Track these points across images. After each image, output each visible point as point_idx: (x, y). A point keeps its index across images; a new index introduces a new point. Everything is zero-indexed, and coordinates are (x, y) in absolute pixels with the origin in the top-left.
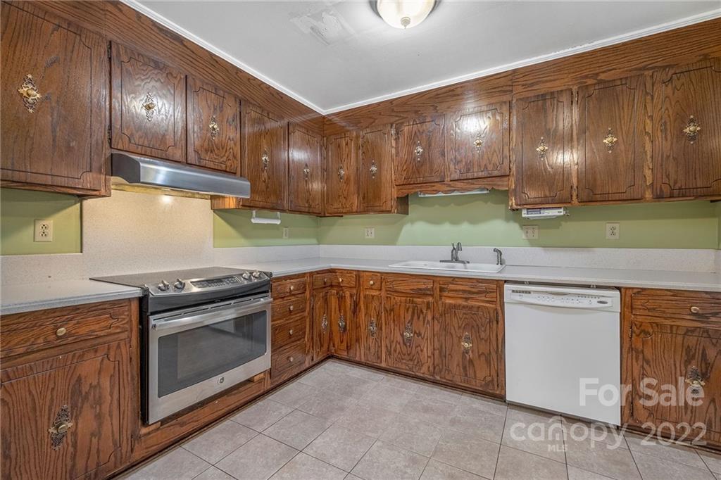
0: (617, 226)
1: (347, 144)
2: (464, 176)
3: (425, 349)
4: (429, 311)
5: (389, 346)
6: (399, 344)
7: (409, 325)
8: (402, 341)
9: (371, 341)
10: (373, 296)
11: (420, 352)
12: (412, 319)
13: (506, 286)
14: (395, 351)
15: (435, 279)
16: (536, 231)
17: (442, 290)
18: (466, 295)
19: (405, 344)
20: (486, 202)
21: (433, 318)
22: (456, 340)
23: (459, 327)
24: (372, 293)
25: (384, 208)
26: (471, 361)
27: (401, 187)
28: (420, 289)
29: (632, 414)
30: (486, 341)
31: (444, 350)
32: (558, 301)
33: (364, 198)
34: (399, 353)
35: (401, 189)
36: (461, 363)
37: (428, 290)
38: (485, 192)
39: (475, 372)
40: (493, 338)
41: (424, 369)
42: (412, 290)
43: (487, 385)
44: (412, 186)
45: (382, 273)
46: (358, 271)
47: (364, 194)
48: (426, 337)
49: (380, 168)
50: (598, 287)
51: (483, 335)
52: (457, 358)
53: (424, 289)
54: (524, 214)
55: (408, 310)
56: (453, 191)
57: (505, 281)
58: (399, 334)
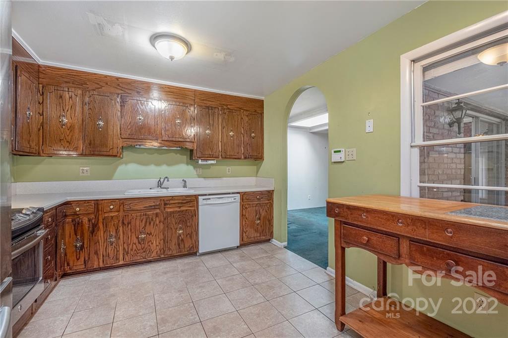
0: (230, 168)
1: (71, 98)
2: (171, 139)
3: (155, 242)
4: (157, 219)
5: (126, 248)
6: (135, 244)
7: (143, 230)
8: (137, 242)
9: (110, 249)
10: (112, 217)
11: (151, 245)
12: (145, 226)
13: (200, 197)
14: (132, 250)
15: (161, 198)
16: (201, 170)
17: (165, 204)
18: (180, 205)
19: (139, 243)
20: (176, 154)
21: (160, 222)
22: (174, 230)
23: (176, 223)
24: (111, 215)
25: (111, 154)
26: (182, 240)
27: (125, 140)
28: (151, 206)
29: (242, 240)
30: (190, 227)
31: (167, 238)
32: (221, 201)
33: (90, 144)
34: (135, 250)
35: (126, 141)
36: (177, 243)
37: (157, 205)
38: (179, 149)
39: (184, 245)
40: (193, 224)
41: (154, 254)
42: (144, 207)
43: (190, 249)
44: (134, 140)
45: (120, 200)
46: (98, 200)
47: (90, 141)
48: (155, 235)
49: (107, 123)
50: (233, 193)
51: (188, 224)
52: (175, 241)
53: (154, 206)
54: (200, 162)
55: (142, 221)
56: (164, 147)
57: (199, 195)
58: (135, 238)
